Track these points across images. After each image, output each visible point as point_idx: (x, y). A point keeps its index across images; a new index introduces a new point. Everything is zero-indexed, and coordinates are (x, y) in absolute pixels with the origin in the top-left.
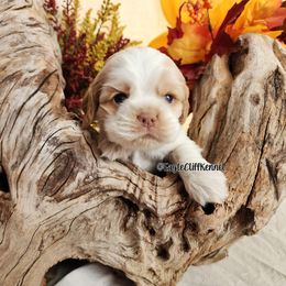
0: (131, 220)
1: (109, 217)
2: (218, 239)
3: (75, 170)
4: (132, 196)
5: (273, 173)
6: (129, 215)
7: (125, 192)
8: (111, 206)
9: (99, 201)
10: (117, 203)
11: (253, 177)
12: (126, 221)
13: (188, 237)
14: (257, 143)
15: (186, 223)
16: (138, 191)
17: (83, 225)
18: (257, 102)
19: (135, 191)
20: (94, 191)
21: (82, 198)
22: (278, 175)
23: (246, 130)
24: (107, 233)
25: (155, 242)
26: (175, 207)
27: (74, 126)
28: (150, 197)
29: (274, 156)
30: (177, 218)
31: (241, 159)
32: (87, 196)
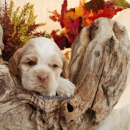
0: (33, 115)
1: (22, 113)
2: (79, 126)
3: (5, 89)
4: (33, 102)
5: (105, 92)
6: (32, 113)
7: (30, 101)
8: (24, 108)
9: (17, 105)
10: (27, 106)
11: (95, 94)
12: (31, 116)
13: (62, 124)
14: (97, 76)
15: (60, 117)
16: (36, 100)
17: (9, 117)
18: (98, 55)
19: (34, 100)
20: (14, 100)
21: (8, 103)
22: (108, 93)
23: (92, 69)
24: (21, 121)
25: (45, 127)
26: (54, 108)
27: (5, 68)
28: (42, 103)
29: (106, 83)
30: (55, 114)
31: (88, 84)
32: (11, 102)
